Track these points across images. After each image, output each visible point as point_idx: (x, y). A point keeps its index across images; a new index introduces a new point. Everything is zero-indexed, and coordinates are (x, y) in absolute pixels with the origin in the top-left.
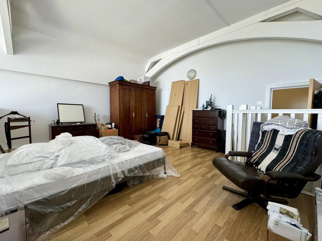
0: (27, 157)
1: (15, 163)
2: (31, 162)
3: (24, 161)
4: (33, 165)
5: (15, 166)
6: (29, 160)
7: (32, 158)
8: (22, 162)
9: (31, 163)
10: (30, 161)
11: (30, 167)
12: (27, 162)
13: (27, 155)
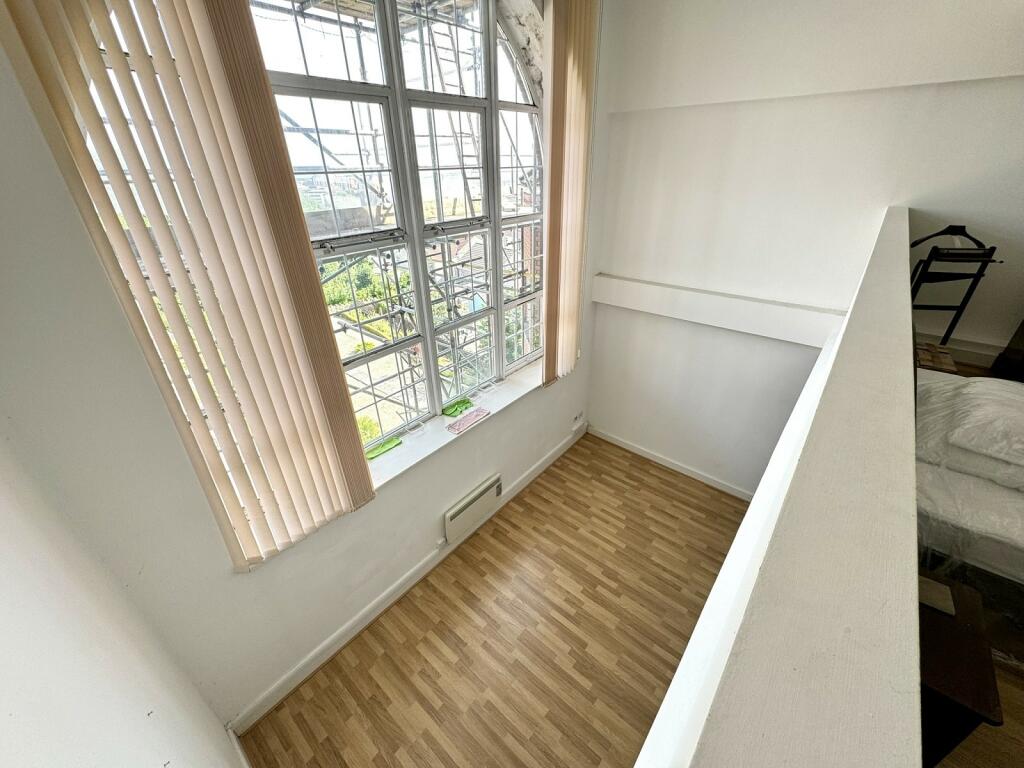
0: (1005, 442)
1: (968, 446)
2: (1010, 460)
3: (992, 451)
4: (1011, 470)
5: (966, 451)
6: (1006, 454)
7: (1016, 450)
8: (987, 449)
9: (1008, 463)
10: (1007, 458)
11: (1001, 472)
12: (1002, 456)
13: (1006, 435)
